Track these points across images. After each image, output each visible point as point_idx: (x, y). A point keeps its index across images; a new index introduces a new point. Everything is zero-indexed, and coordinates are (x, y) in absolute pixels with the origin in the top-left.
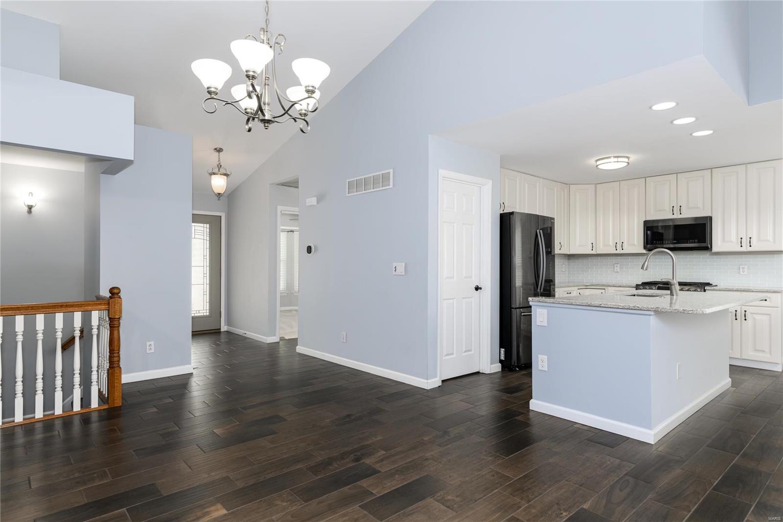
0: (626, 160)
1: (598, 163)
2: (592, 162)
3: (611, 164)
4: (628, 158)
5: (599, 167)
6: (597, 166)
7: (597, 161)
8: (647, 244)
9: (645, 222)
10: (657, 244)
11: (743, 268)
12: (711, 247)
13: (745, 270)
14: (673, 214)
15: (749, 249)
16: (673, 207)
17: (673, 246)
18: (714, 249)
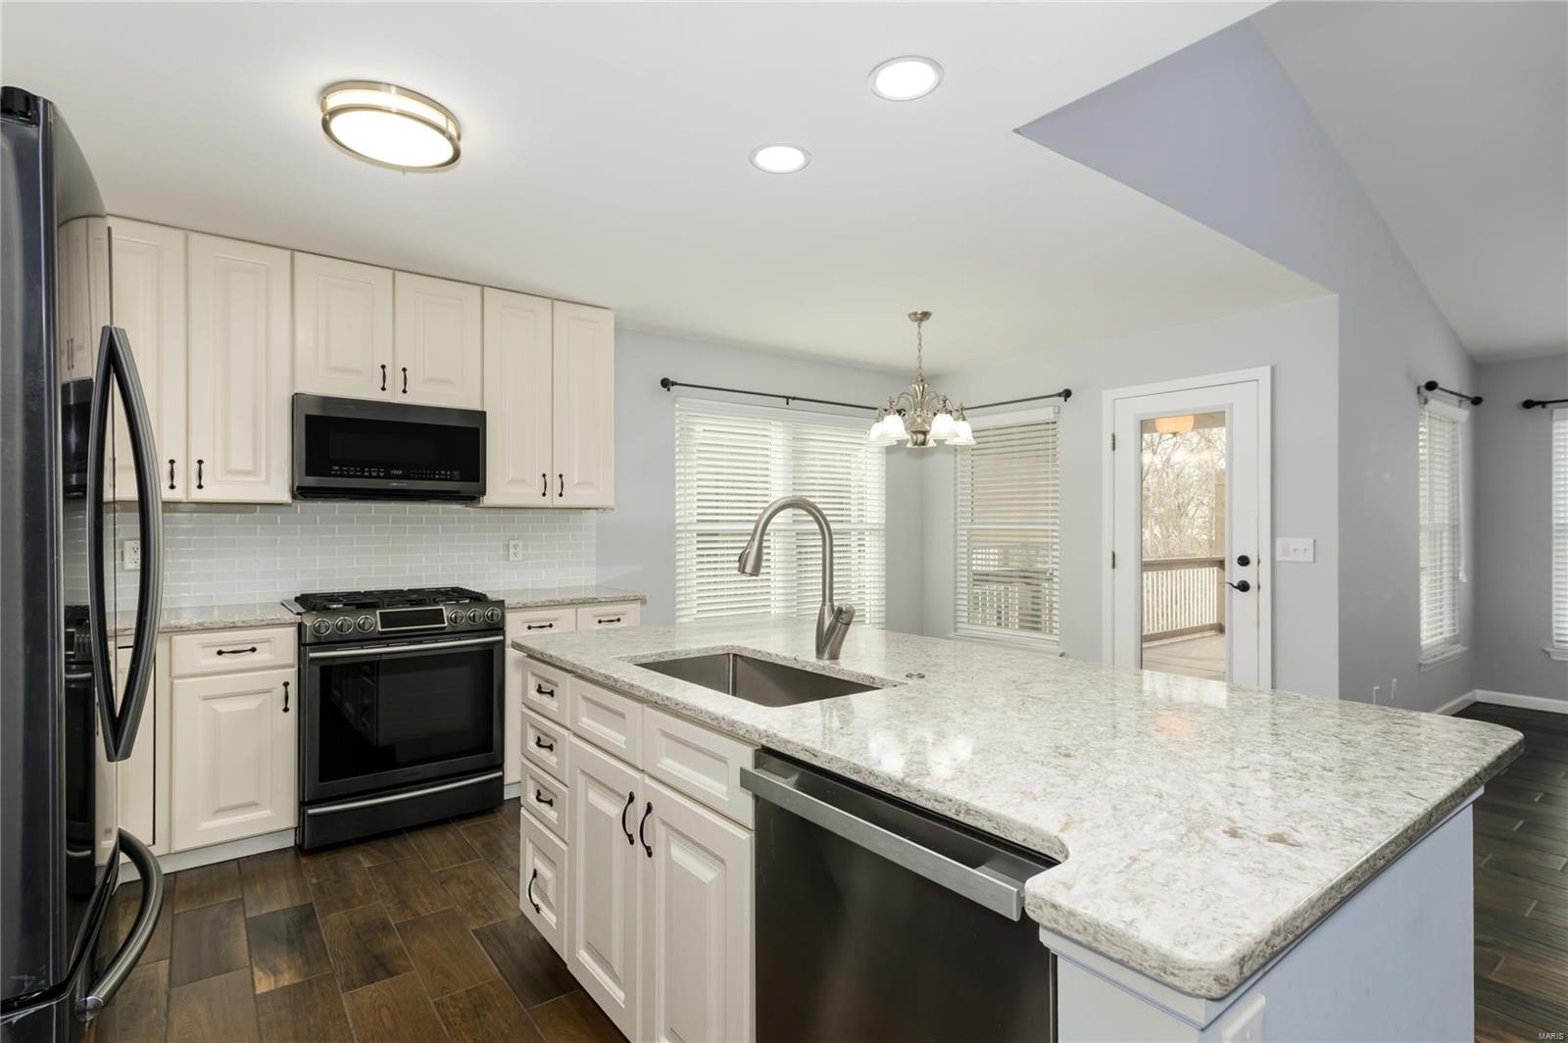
1: (337, 98)
8: (308, 474)
9: (297, 400)
10: (342, 476)
11: (515, 547)
12: (483, 493)
13: (520, 550)
14: (383, 389)
15: (559, 502)
16: (383, 367)
17: (394, 484)
18: (490, 498)
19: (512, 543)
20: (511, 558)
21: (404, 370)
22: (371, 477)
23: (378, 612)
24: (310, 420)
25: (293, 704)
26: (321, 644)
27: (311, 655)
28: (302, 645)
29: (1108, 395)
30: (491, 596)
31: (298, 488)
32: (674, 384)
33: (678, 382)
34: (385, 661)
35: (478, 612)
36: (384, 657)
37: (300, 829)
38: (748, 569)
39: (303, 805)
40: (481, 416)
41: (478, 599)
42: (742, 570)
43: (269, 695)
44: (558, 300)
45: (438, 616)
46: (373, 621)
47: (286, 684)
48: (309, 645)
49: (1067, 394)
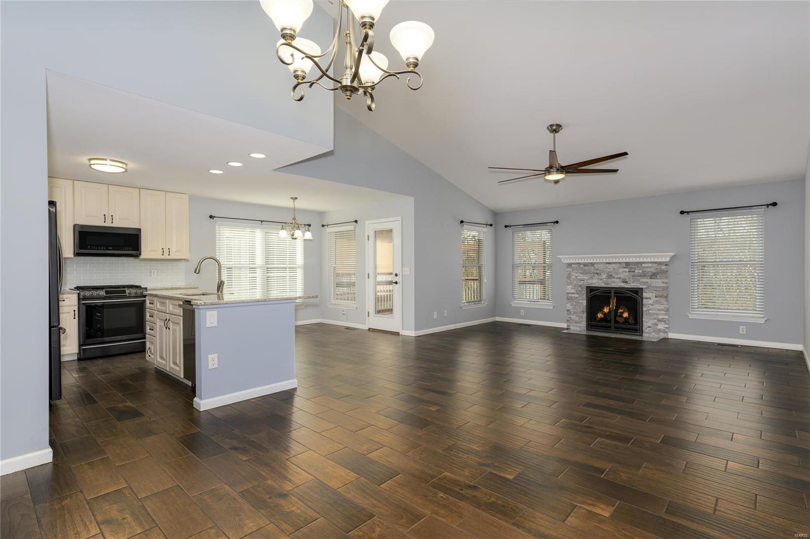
0: (124, 166)
1: (92, 162)
2: (84, 160)
3: (108, 167)
4: (126, 164)
5: (92, 166)
6: (90, 165)
7: (90, 160)
8: (80, 249)
9: (75, 226)
10: (91, 249)
11: (154, 272)
12: (140, 254)
13: (155, 273)
14: (105, 222)
15: (168, 257)
16: (105, 215)
17: (109, 252)
18: (142, 256)
19: (152, 271)
20: (152, 276)
21: (112, 216)
22: (101, 250)
23: (104, 290)
24: (80, 233)
25: (77, 317)
26: (85, 298)
27: (83, 302)
28: (79, 299)
29: (367, 222)
30: (143, 286)
31: (77, 253)
32: (214, 217)
33: (216, 216)
34: (106, 305)
35: (139, 291)
36: (106, 303)
37: (79, 354)
38: (197, 272)
39: (80, 346)
40: (139, 230)
41: (138, 287)
42: (195, 272)
43: (69, 314)
44: (167, 192)
45: (125, 291)
46: (102, 293)
47: (74, 311)
48: (82, 299)
49: (356, 221)
